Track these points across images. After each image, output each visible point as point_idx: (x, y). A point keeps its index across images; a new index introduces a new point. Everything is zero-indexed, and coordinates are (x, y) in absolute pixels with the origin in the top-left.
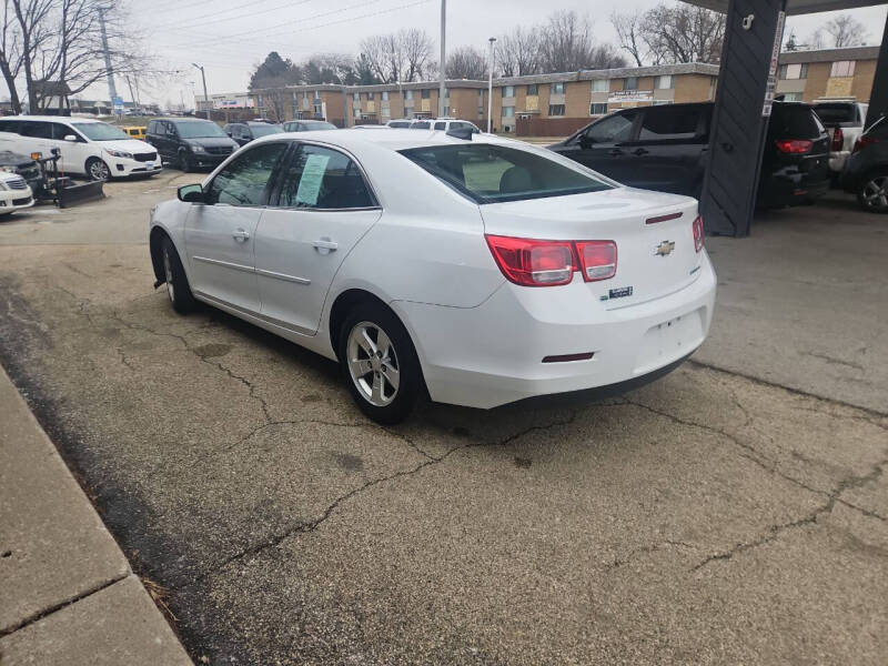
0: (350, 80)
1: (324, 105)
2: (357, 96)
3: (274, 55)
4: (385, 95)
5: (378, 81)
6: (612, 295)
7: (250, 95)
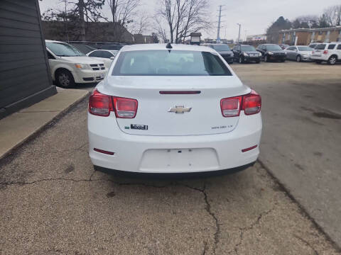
0: (315, 26)
1: (297, 38)
2: (314, 33)
3: (281, 18)
4: (329, 33)
5: (328, 26)
6: (132, 127)
7: (266, 35)
